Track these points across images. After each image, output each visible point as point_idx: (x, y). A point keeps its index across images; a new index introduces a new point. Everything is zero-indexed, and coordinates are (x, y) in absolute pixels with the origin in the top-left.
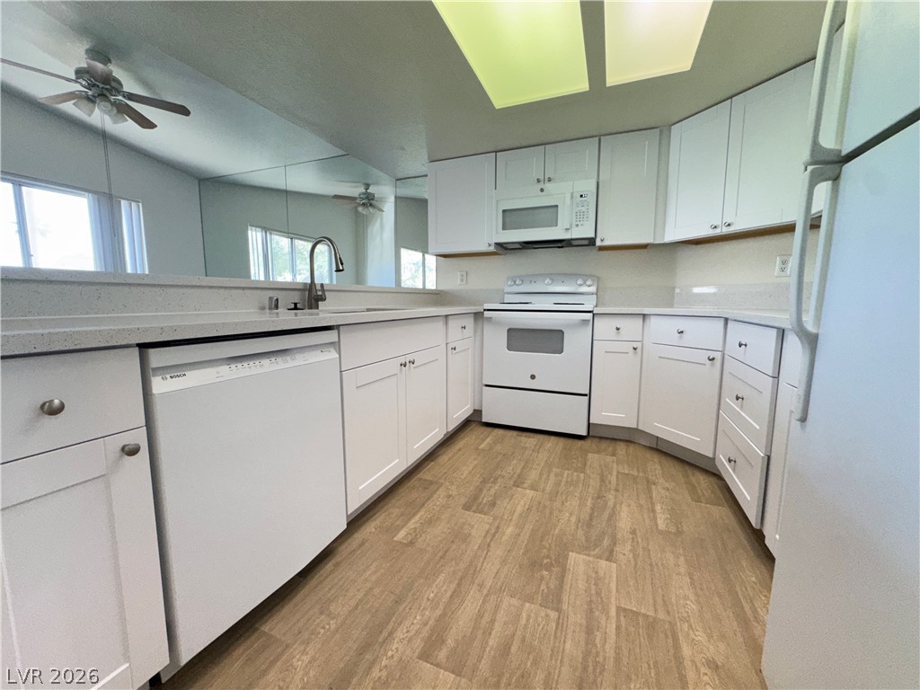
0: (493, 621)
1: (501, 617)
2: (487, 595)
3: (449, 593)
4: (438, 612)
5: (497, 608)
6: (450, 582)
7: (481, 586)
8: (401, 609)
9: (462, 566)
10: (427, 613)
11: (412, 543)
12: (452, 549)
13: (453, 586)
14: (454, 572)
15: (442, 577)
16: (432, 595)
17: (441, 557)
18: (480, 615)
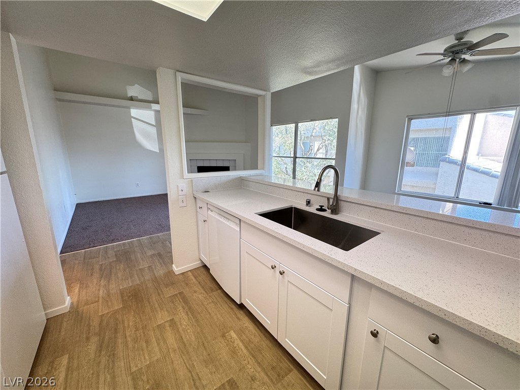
0: (158, 344)
1: (157, 349)
2: (169, 350)
3: (184, 337)
4: (180, 330)
5: (160, 350)
6: (188, 340)
7: (174, 351)
8: (193, 320)
9: (191, 350)
10: (184, 326)
11: (223, 336)
12: (205, 351)
13: (185, 340)
14: (191, 344)
15: (193, 338)
16: (189, 331)
17: (204, 344)
18: (165, 341)
